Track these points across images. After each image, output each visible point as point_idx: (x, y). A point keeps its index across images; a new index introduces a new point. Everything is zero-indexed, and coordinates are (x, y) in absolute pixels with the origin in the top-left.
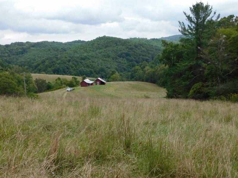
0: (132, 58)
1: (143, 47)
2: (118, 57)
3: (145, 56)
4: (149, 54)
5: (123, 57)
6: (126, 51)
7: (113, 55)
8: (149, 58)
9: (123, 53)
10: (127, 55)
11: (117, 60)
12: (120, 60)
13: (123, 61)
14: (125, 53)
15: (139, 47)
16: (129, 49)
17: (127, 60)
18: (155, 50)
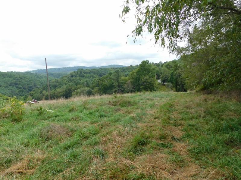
0: (20, 86)
1: (26, 78)
2: (9, 86)
3: (30, 84)
4: (31, 83)
5: (13, 86)
6: (14, 81)
7: (4, 85)
8: (32, 86)
9: (12, 83)
10: (16, 84)
11: (9, 88)
12: (11, 87)
13: (14, 88)
14: (14, 83)
15: (23, 79)
16: (16, 80)
17: (17, 87)
18: (34, 81)
